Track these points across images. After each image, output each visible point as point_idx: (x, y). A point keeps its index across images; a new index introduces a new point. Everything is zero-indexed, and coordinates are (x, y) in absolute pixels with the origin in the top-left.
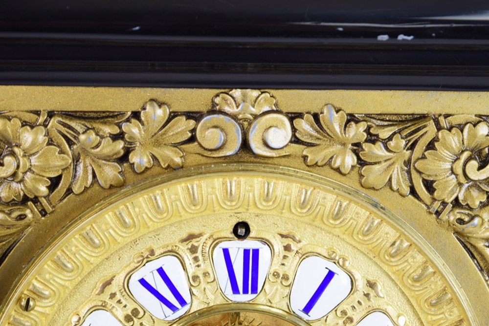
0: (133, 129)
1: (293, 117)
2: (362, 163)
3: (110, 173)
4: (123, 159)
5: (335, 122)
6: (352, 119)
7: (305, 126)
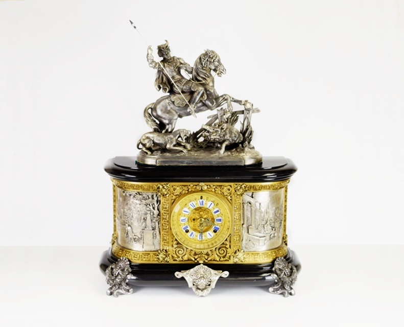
0: (189, 187)
1: (207, 185)
2: (215, 191)
3: (187, 192)
4: (188, 190)
5: (212, 186)
6: (214, 186)
7: (209, 186)
